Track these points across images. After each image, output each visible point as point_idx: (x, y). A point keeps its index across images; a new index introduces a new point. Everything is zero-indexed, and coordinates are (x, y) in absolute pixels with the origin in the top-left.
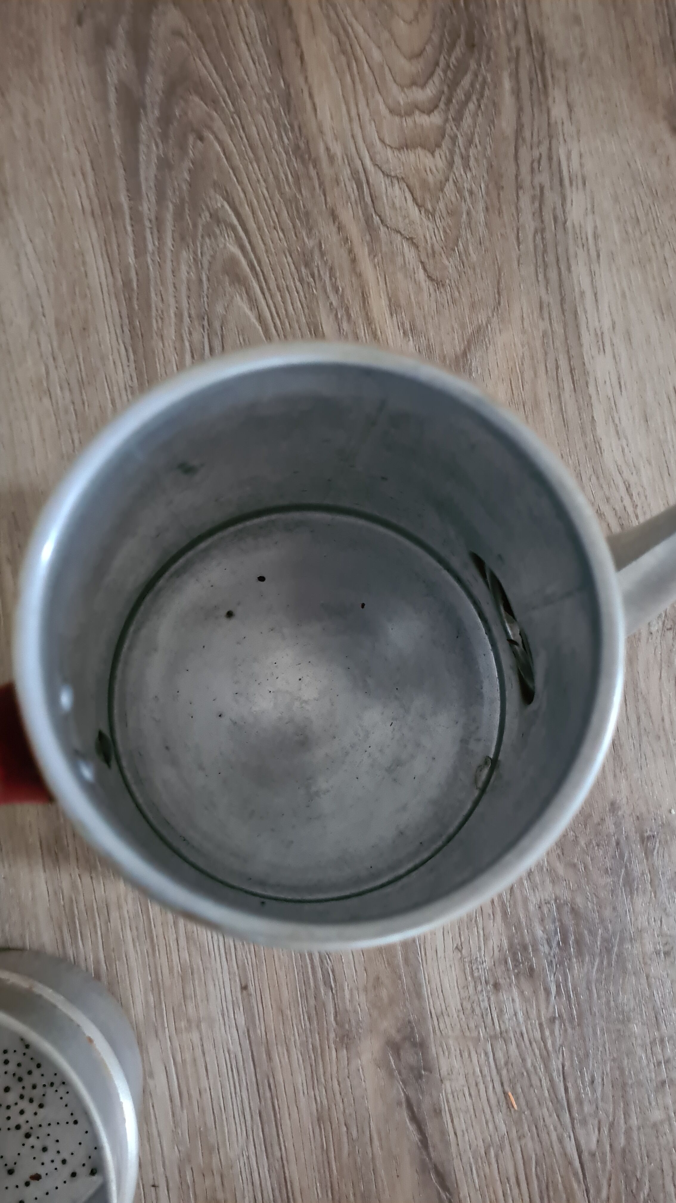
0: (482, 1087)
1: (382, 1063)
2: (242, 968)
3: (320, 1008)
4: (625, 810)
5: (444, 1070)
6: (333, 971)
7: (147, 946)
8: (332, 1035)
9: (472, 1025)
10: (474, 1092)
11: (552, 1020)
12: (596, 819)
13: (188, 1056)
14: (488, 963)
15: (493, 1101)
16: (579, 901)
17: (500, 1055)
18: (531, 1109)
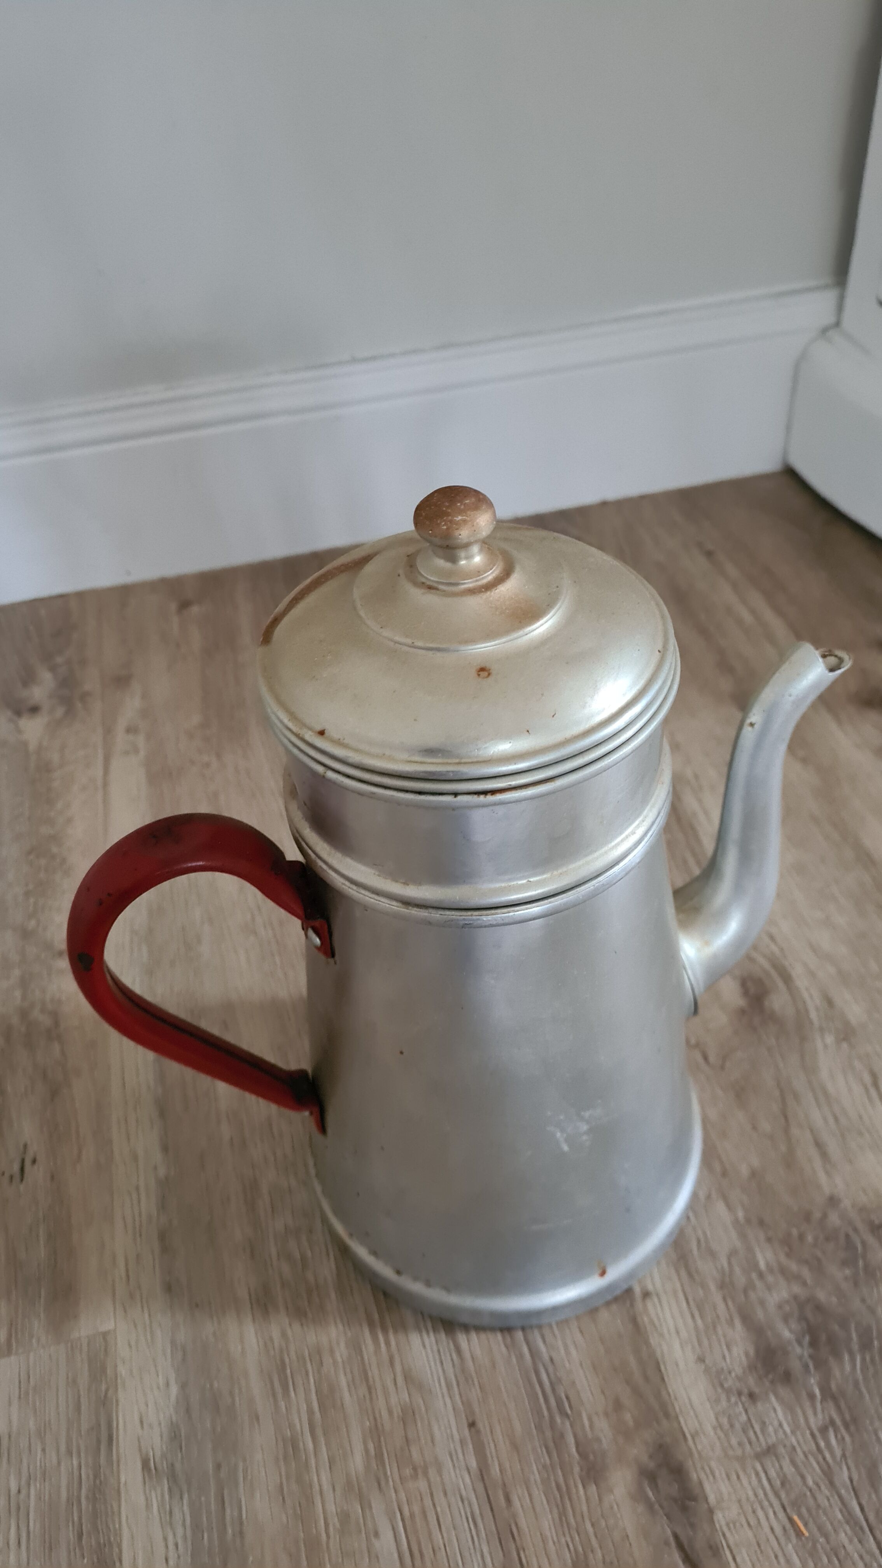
0: (760, 1513)
1: (638, 1496)
2: (467, 1404)
3: (559, 1439)
4: (846, 1203)
5: (712, 1499)
6: (567, 1398)
7: (363, 1390)
8: (577, 1469)
9: (734, 1441)
10: (753, 1522)
11: (824, 1430)
12: (817, 1215)
13: (416, 1509)
14: (739, 1371)
15: (778, 1530)
16: (821, 1296)
17: (773, 1473)
18: (826, 1536)
